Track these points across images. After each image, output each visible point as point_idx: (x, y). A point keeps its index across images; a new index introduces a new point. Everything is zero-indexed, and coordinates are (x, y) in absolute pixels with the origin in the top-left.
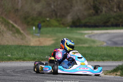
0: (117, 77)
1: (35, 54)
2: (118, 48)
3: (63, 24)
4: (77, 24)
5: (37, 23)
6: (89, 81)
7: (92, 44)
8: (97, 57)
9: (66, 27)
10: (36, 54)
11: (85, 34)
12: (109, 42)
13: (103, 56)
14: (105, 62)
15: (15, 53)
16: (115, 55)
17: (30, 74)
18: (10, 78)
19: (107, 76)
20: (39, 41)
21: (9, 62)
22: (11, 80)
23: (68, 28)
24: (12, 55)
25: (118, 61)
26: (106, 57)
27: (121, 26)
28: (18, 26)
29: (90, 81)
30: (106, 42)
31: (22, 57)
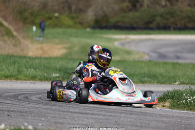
0: (165, 109)
1: (35, 69)
2: (166, 63)
3: (81, 23)
4: (102, 24)
5: (38, 21)
7: (126, 57)
8: (133, 77)
9: (85, 28)
10: (37, 70)
11: (115, 40)
12: (153, 55)
13: (143, 75)
14: (146, 85)
15: (4, 67)
16: (161, 75)
17: (26, 101)
20: (42, 49)
23: (88, 30)
25: (166, 84)
26: (148, 77)
27: (172, 29)
28: (10, 24)
29: (122, 115)
30: (148, 55)
31: (14, 73)
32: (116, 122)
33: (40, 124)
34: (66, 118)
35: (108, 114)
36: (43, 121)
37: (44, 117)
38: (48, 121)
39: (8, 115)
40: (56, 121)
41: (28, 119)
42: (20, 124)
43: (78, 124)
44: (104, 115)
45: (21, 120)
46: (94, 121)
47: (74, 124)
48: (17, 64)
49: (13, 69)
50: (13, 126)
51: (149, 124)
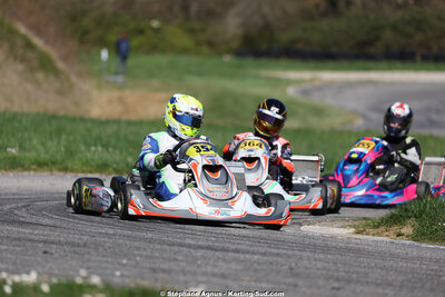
0: (402, 242)
1: (105, 146)
3: (210, 44)
4: (260, 46)
5: (113, 37)
6: (299, 253)
7: (314, 122)
9: (221, 54)
10: (111, 150)
11: (289, 82)
15: (35, 142)
18: (14, 230)
19: (365, 237)
20: (121, 100)
21: (11, 174)
22: (19, 239)
23: (227, 59)
24: (22, 147)
27: (418, 58)
29: (304, 254)
30: (364, 116)
31: (59, 157)
32: (291, 269)
33: (118, 273)
34: (176, 260)
35: (273, 250)
36: (124, 265)
37: (125, 255)
38: (135, 267)
39: (45, 252)
40: (152, 265)
41: (89, 260)
42: (71, 273)
43: (204, 274)
44: (264, 254)
45: (74, 263)
46: (239, 267)
47: (195, 274)
48: (64, 137)
49: (55, 148)
50: (56, 276)
51: (366, 274)
